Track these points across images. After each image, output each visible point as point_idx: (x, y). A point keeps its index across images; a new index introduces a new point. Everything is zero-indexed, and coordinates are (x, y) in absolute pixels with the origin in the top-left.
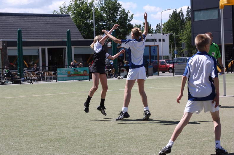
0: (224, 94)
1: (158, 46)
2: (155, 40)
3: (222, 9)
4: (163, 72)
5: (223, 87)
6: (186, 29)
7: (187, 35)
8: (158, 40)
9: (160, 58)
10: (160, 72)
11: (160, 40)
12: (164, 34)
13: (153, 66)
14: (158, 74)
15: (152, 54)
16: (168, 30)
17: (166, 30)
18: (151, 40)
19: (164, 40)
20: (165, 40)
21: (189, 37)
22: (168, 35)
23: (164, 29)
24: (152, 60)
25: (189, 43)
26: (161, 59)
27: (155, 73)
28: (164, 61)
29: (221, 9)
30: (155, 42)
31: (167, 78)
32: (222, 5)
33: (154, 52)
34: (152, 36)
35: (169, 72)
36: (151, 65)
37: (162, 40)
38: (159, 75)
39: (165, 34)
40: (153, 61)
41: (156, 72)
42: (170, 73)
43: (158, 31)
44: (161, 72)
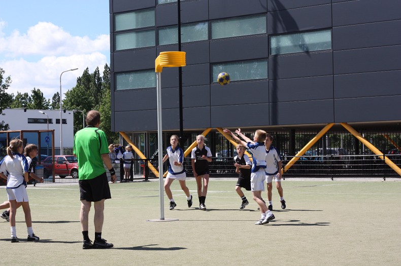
0: (161, 216)
1: (53, 132)
2: (50, 121)
3: (160, 74)
4: (63, 177)
5: (159, 204)
6: (103, 104)
7: (105, 113)
8: (54, 121)
9: (58, 151)
10: (56, 177)
11: (58, 121)
12: (65, 112)
13: (44, 166)
14: (52, 180)
15: (44, 144)
16: (72, 104)
17: (69, 104)
18: (43, 121)
19: (64, 122)
20: (67, 122)
21: (108, 116)
22: (72, 112)
23: (66, 102)
24: (42, 155)
25: (108, 126)
26: (59, 154)
27: (47, 178)
28: (64, 157)
29: (158, 73)
30: (49, 124)
31: (67, 187)
32: (159, 66)
33: (47, 141)
34: (44, 113)
35: (71, 177)
36: (40, 163)
37: (61, 121)
38: (54, 182)
39: (67, 111)
40: (45, 158)
41: (50, 177)
42: (73, 178)
43: (55, 106)
44: (58, 177)
